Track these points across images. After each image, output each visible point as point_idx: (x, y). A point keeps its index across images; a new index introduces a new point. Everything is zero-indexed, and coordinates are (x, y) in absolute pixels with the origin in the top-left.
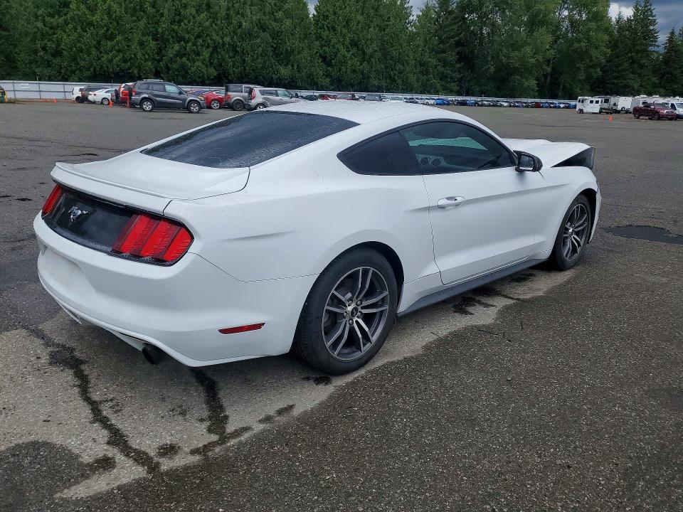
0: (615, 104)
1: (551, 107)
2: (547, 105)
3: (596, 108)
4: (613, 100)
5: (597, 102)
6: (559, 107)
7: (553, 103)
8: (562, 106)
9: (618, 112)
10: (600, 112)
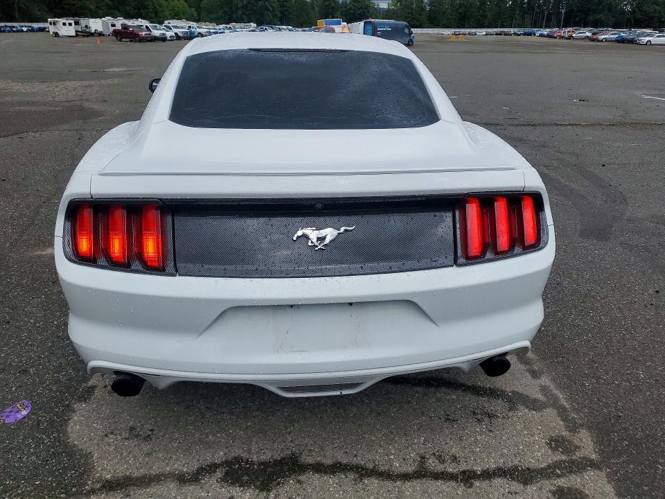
0: (86, 27)
1: (14, 31)
2: (8, 29)
3: (71, 31)
4: (83, 22)
5: (70, 24)
6: (22, 31)
7: (14, 27)
8: (25, 29)
9: (92, 35)
10: (77, 35)
